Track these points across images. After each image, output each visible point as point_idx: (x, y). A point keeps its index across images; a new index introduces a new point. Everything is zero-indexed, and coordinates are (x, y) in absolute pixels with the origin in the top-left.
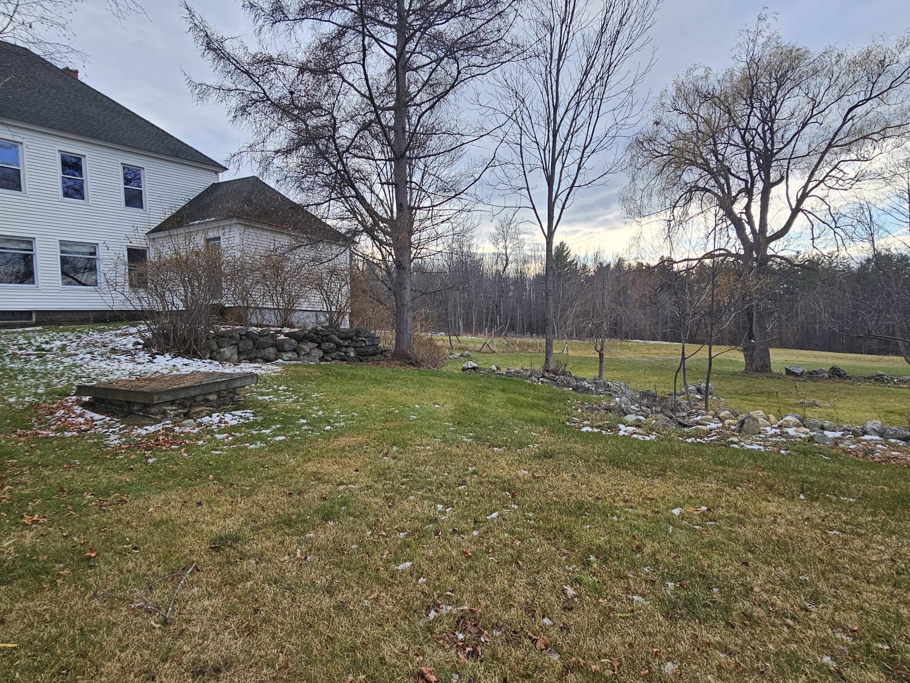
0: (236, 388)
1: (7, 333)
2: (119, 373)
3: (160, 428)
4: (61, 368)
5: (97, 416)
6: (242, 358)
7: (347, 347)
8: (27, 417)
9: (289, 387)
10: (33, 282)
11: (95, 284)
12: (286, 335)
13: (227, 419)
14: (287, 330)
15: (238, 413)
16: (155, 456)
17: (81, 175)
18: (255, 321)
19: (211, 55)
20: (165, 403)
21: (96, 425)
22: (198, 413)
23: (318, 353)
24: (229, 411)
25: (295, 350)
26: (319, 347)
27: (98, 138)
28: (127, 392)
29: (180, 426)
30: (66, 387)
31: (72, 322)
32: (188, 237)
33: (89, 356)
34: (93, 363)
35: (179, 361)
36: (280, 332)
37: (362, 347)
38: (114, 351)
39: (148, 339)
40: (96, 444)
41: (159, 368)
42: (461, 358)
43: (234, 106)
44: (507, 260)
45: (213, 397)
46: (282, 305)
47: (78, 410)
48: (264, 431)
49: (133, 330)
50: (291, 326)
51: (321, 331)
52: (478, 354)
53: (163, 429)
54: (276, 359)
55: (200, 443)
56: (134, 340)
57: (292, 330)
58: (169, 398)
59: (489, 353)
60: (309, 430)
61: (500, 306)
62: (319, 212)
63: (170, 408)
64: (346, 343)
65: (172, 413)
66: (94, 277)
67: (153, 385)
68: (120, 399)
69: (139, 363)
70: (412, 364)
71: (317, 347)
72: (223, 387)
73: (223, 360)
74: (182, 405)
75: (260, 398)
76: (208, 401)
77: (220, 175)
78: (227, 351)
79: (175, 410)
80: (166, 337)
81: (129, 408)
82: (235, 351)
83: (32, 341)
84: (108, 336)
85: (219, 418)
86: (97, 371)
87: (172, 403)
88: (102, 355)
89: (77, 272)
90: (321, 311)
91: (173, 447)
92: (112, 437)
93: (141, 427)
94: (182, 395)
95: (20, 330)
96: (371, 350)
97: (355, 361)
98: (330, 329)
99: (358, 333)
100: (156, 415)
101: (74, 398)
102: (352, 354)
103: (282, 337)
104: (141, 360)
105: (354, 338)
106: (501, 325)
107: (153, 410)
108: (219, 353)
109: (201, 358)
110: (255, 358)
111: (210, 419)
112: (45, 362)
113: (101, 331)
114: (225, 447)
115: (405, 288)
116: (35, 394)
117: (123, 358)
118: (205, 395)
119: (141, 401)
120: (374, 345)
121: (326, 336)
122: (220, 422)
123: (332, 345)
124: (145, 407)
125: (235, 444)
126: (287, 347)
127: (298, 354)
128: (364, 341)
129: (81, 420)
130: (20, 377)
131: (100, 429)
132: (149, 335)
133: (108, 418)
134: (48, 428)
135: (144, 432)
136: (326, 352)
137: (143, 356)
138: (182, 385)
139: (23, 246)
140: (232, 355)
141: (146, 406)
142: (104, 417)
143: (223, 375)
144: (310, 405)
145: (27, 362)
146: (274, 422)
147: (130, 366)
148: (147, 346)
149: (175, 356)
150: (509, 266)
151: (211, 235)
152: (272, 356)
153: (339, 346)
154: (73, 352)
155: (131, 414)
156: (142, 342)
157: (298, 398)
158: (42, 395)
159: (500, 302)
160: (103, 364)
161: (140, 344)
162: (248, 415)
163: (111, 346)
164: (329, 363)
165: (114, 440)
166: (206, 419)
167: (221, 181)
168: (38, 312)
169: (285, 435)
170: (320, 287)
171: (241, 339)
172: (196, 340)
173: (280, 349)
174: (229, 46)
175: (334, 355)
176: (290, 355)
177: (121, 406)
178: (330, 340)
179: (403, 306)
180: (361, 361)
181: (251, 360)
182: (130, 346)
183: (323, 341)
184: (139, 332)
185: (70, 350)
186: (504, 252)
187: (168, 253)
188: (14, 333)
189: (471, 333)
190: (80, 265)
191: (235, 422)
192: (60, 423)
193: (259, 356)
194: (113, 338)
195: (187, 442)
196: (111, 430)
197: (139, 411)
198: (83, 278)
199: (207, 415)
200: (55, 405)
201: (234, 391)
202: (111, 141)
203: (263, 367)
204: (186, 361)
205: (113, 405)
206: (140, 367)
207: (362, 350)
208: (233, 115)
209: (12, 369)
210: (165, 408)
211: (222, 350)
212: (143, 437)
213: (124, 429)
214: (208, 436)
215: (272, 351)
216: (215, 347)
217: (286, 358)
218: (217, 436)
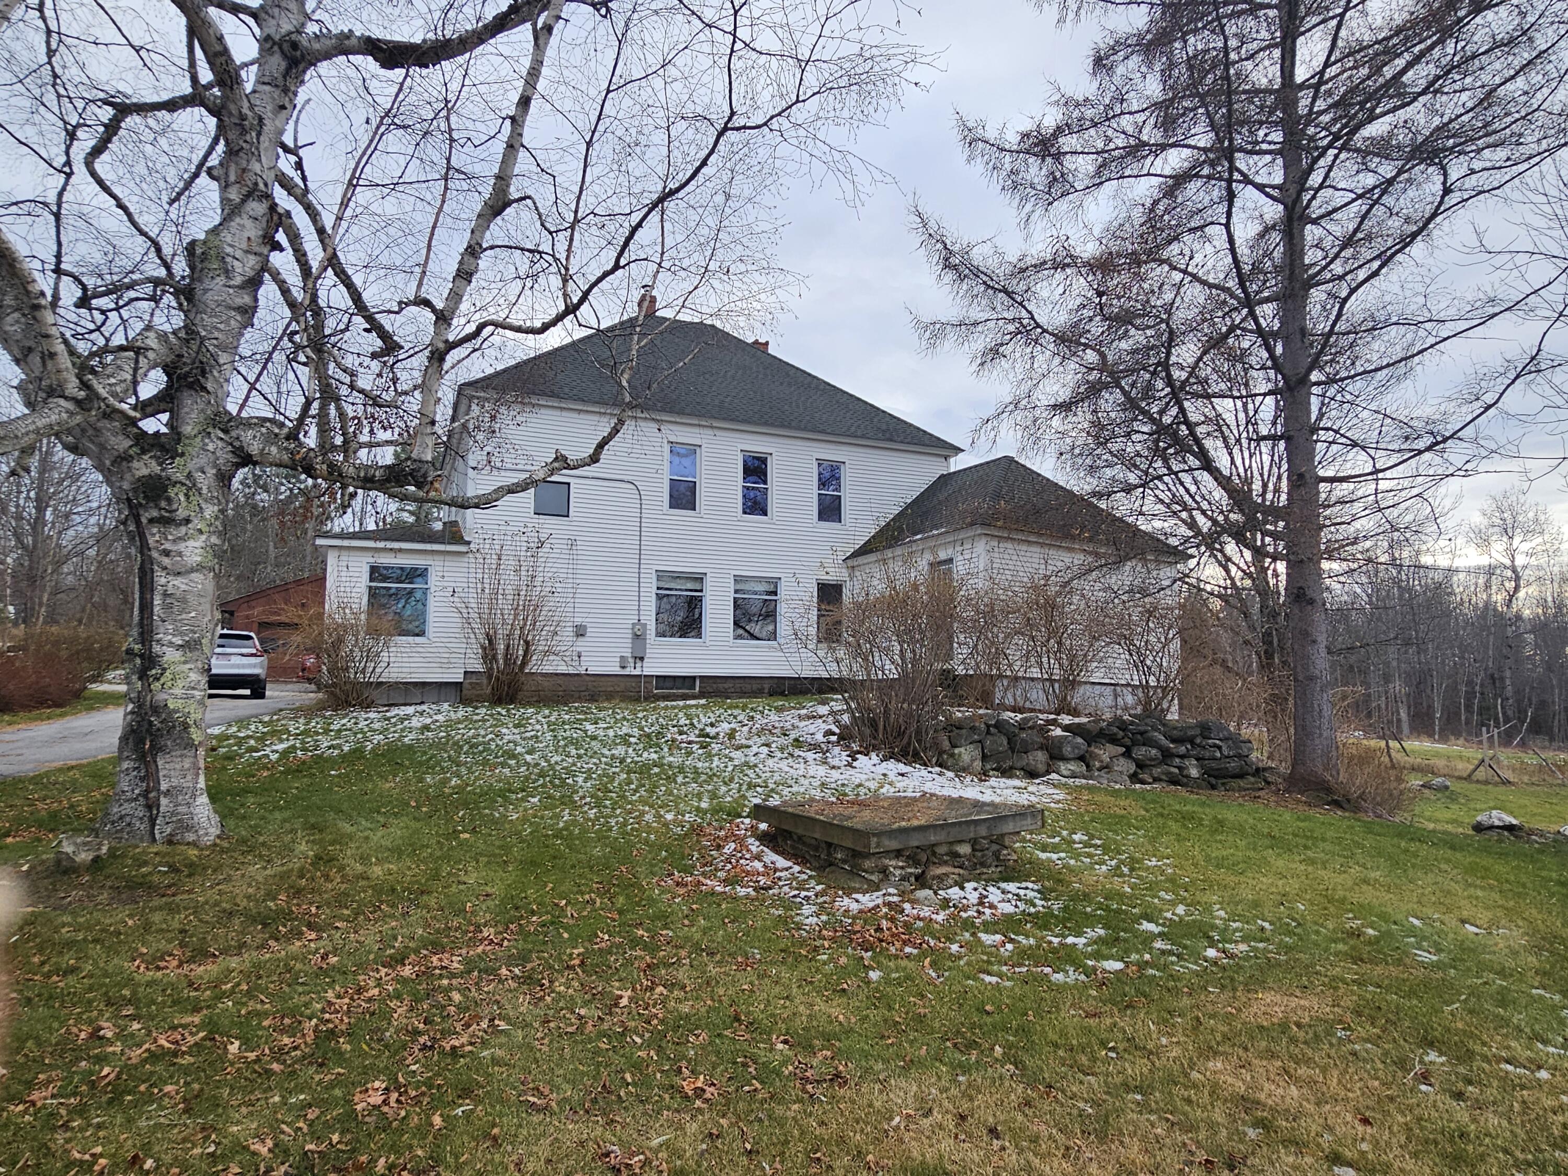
0: (1003, 835)
1: (666, 708)
2: (806, 782)
3: (880, 901)
4: (730, 768)
5: (781, 862)
6: (988, 767)
7: (1182, 757)
8: (687, 851)
9: (1092, 837)
10: (699, 636)
11: (773, 636)
12: (1066, 728)
13: (991, 898)
14: (1066, 719)
15: (1012, 887)
16: (880, 967)
17: (765, 482)
18: (1010, 701)
19: (950, 276)
20: (887, 853)
21: (779, 879)
22: (940, 878)
23: (1125, 766)
24: (995, 881)
25: (1081, 758)
26: (1127, 754)
27: (789, 427)
28: (827, 825)
29: (913, 902)
30: (735, 801)
31: (743, 694)
32: (908, 561)
33: (765, 750)
34: (770, 762)
35: (893, 767)
36: (1054, 722)
37: (1215, 759)
38: (797, 743)
39: (846, 727)
40: (783, 921)
41: (864, 777)
42: (1426, 791)
43: (981, 347)
44: (1517, 579)
45: (964, 849)
46: (1057, 674)
47: (754, 846)
48: (1070, 940)
49: (823, 710)
50: (1075, 713)
51: (1132, 723)
52: (1465, 784)
53: (885, 904)
54: (1048, 772)
55: (955, 948)
56: (825, 727)
57: (1077, 720)
58: (894, 845)
59: (1496, 784)
60: (1171, 953)
61: (1502, 679)
62: (1122, 505)
63: (893, 863)
64: (1182, 750)
65: (897, 872)
66: (771, 628)
67: (867, 814)
68: (817, 836)
69: (833, 767)
70: (1337, 804)
71: (1123, 755)
72: (983, 831)
73: (961, 771)
74: (913, 860)
75: (1043, 856)
76: (956, 855)
77: (952, 460)
78: (967, 753)
79: (902, 868)
80: (873, 724)
81: (829, 854)
82: (977, 753)
83: (695, 721)
84: (789, 718)
85: (976, 894)
86: (777, 777)
87: (898, 854)
88: (782, 750)
89: (750, 621)
90: (1128, 685)
91: (908, 950)
92: (807, 910)
93: (849, 895)
94: (915, 841)
95: (681, 703)
96: (1233, 765)
97: (1199, 787)
98: (1148, 721)
99: (1205, 729)
100: (872, 873)
101: (747, 821)
102: (1194, 773)
103: (1058, 732)
104: (836, 762)
105: (1198, 741)
106: (1507, 720)
107: (867, 864)
108: (952, 755)
109: (925, 765)
110: (1011, 768)
111: (962, 894)
112: (710, 756)
113: (780, 710)
114: (1004, 968)
115: (1314, 642)
116: (698, 809)
117: (810, 756)
118: (951, 843)
119: (848, 844)
120: (1240, 756)
121: (1142, 733)
122: (981, 903)
123: (1154, 751)
124: (854, 856)
125: (1021, 965)
126: (1067, 750)
127: (1088, 766)
128: (1219, 748)
129: (758, 865)
130: (680, 779)
131: (786, 889)
132: (846, 718)
133: (797, 868)
134: (712, 875)
135: (854, 907)
136: (1140, 765)
137: (839, 756)
138: (915, 823)
139: (690, 586)
140: (973, 761)
141: (856, 855)
142: (789, 864)
143: (978, 805)
144: (1152, 887)
145: (689, 753)
146: (1090, 920)
147: (822, 771)
148: (844, 737)
149: (885, 759)
150: (1521, 594)
151: (943, 555)
152: (1041, 768)
153: (1167, 755)
154: (744, 742)
155: (831, 865)
156: (837, 731)
157: (1118, 867)
158: (705, 812)
159: (1500, 669)
160: (783, 765)
161: (834, 734)
162: (1031, 894)
163: (793, 735)
164: (1148, 787)
165: (809, 917)
166: (954, 893)
167: (952, 470)
168: (702, 678)
169: (1122, 960)
170: (1126, 640)
171: (988, 733)
172: (918, 732)
173: (1055, 754)
174: (977, 256)
175: (1157, 771)
176: (1072, 766)
177: (816, 849)
178: (1150, 743)
179: (1311, 678)
180: (1213, 787)
181: (1006, 773)
182: (820, 737)
183: (1135, 743)
184: (832, 713)
185: (740, 739)
186: (1508, 562)
187: (879, 586)
188: (674, 708)
189: (1431, 735)
190: (754, 610)
191: (1008, 908)
192: (729, 866)
193: (1019, 765)
194: (796, 721)
195: (932, 943)
196: (803, 894)
197: (844, 861)
198: (755, 628)
199: (956, 883)
200: (723, 833)
201: (999, 841)
202: (805, 429)
203: (1030, 789)
204: (902, 768)
205: (804, 843)
206: (835, 774)
207: (1214, 765)
208: (979, 361)
209: (670, 765)
210: (887, 862)
211: (956, 751)
212: (854, 918)
213: (822, 893)
214: (967, 935)
215: (1039, 758)
216: (946, 745)
217: (1065, 773)
218: (983, 936)
